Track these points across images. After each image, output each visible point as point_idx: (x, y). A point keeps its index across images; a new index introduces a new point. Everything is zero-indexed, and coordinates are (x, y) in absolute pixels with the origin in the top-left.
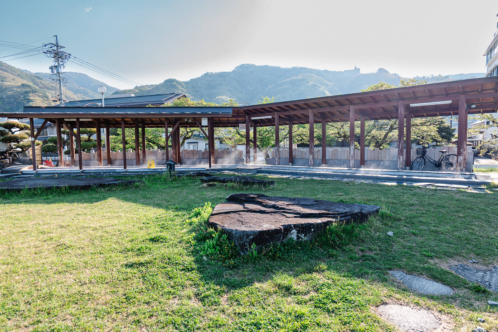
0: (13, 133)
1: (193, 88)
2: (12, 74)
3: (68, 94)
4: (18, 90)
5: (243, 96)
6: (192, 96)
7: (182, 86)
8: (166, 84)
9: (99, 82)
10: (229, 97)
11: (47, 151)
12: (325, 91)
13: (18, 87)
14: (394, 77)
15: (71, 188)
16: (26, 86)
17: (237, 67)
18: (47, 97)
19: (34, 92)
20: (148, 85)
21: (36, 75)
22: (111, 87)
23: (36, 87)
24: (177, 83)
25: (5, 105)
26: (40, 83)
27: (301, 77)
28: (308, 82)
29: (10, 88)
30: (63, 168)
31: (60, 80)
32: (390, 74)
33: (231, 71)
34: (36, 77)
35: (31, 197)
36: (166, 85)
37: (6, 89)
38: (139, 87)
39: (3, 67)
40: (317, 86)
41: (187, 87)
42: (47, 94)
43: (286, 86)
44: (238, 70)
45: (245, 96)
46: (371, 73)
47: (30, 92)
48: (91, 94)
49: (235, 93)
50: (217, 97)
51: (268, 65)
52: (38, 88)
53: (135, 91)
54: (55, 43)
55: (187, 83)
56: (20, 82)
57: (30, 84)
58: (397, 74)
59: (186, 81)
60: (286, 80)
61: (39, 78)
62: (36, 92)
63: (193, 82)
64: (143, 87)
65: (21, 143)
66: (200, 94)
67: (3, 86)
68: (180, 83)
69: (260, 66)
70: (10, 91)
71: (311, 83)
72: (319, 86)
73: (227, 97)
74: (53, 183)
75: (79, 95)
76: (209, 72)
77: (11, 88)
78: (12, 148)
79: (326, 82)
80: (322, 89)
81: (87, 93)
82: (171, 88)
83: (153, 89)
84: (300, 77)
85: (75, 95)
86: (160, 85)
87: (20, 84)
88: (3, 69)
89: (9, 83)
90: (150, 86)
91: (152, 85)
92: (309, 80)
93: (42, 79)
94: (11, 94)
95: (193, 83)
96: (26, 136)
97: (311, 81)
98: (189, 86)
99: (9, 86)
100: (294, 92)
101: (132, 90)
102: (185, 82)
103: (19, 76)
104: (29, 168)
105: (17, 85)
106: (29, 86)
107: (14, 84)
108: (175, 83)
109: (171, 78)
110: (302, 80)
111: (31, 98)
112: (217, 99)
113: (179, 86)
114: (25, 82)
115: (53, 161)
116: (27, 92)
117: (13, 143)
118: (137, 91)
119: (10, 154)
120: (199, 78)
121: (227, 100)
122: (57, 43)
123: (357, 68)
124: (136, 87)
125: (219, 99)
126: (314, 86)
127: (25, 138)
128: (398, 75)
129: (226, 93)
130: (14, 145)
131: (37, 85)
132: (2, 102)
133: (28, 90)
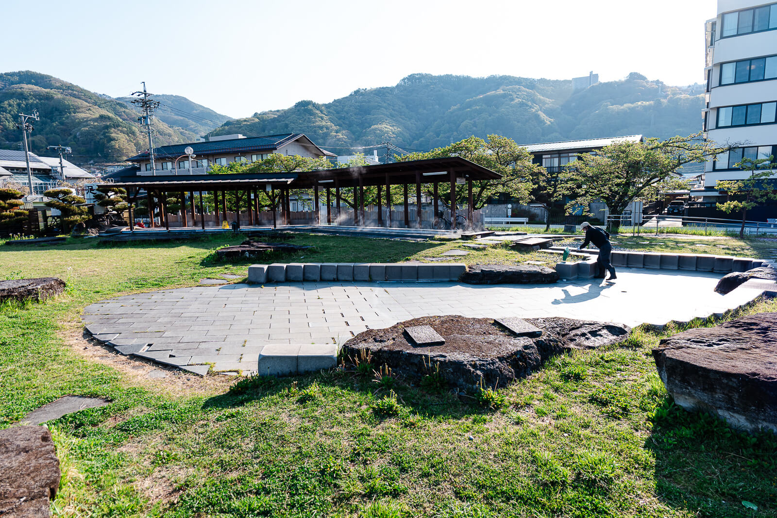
0: (109, 197)
1: (338, 113)
2: (86, 101)
3: (162, 127)
4: (96, 124)
5: (411, 124)
6: (335, 126)
7: (321, 111)
8: (298, 108)
9: (204, 107)
10: (391, 126)
11: (139, 213)
12: (540, 112)
13: (95, 120)
14: (655, 86)
15: (157, 240)
16: (105, 118)
17: (404, 79)
18: (133, 133)
19: (116, 126)
20: (273, 110)
21: (118, 101)
22: (220, 115)
23: (119, 119)
24: (314, 106)
25: (79, 146)
26: (123, 113)
27: (502, 92)
28: (513, 100)
29: (85, 122)
30: (153, 229)
31: (149, 133)
32: (647, 82)
33: (394, 85)
34: (118, 104)
35: (133, 246)
36: (298, 110)
37: (79, 123)
38: (260, 114)
39: (75, 92)
40: (527, 105)
41: (329, 112)
42: (134, 128)
43: (478, 107)
44: (405, 83)
45: (415, 124)
46: (617, 80)
47: (111, 127)
48: (193, 126)
49: (401, 119)
50: (373, 127)
51: (451, 75)
52: (121, 120)
53: (253, 120)
54: (143, 91)
55: (328, 106)
56: (97, 112)
57: (110, 115)
58: (660, 80)
59: (327, 103)
60: (478, 97)
61: (121, 105)
62: (118, 126)
63: (338, 104)
64: (265, 114)
65: (117, 206)
66: (347, 122)
67: (77, 119)
68: (319, 107)
69: (438, 77)
70: (85, 126)
71: (517, 100)
72: (530, 104)
73: (388, 127)
74: (146, 238)
75: (177, 128)
76: (361, 88)
77: (87, 121)
78: (108, 211)
79: (542, 98)
80: (534, 110)
81: (187, 125)
82: (305, 115)
83: (279, 116)
84: (500, 92)
85: (171, 129)
86: (290, 110)
87: (97, 116)
88: (75, 94)
89: (82, 115)
90: (275, 111)
91: (278, 111)
92: (515, 96)
93: (125, 107)
94: (87, 130)
95: (337, 106)
96: (121, 199)
97: (517, 97)
98: (331, 110)
99: (83, 119)
100: (490, 116)
101: (249, 119)
102: (325, 105)
103: (95, 104)
104: (127, 229)
105: (94, 117)
106: (109, 118)
107: (89, 115)
108: (310, 107)
109: (305, 100)
110: (504, 96)
111: (113, 135)
112: (373, 129)
113: (317, 112)
114: (104, 112)
115: (145, 223)
116: (107, 127)
117: (109, 207)
118: (257, 120)
119: (107, 217)
120: (347, 97)
121: (388, 131)
122: (145, 91)
123: (594, 73)
124: (256, 114)
125: (376, 129)
126: (522, 104)
127: (121, 202)
128: (662, 83)
129: (386, 120)
130: (111, 208)
131: (120, 116)
132: (75, 141)
133: (108, 124)
